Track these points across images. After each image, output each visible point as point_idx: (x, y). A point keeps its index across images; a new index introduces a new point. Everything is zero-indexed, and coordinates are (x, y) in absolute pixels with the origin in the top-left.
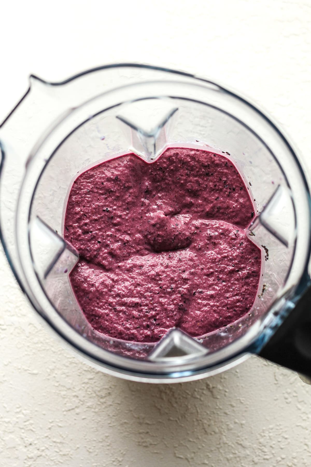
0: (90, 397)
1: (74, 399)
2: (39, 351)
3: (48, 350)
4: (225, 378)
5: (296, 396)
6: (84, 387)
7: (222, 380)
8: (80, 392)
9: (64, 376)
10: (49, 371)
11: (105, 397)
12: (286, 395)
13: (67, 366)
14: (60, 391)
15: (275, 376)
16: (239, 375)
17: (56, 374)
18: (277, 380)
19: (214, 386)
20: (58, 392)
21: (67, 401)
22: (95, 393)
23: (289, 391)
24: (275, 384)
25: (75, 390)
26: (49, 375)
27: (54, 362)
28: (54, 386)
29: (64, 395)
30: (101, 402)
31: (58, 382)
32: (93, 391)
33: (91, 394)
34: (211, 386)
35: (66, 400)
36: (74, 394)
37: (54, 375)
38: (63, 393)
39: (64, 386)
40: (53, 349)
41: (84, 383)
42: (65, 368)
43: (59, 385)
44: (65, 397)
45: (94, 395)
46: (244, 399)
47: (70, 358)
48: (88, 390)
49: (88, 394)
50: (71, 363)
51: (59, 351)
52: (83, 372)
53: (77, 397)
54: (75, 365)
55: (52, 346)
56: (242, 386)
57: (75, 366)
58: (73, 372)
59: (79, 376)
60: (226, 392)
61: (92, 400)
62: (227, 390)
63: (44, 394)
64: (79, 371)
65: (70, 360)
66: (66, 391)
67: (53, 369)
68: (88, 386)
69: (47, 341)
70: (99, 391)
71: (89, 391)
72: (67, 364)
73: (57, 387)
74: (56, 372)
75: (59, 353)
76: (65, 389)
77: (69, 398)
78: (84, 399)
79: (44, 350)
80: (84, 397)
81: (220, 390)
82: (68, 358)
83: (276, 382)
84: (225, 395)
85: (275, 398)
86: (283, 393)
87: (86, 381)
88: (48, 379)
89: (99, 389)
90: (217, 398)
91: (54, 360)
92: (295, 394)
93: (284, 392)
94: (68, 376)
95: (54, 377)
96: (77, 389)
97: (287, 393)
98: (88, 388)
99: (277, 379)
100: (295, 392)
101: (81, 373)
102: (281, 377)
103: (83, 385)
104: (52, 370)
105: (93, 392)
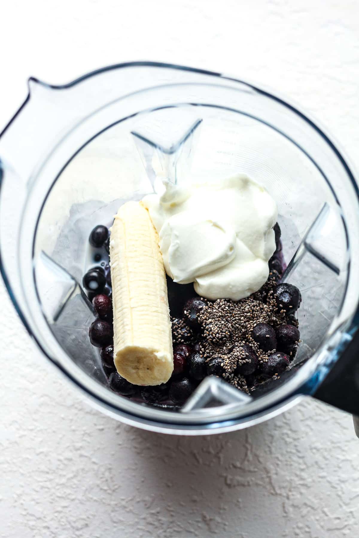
0: (64, 529)
1: (45, 531)
2: (5, 472)
3: (15, 472)
4: (224, 509)
5: (309, 532)
6: (56, 517)
7: (222, 511)
8: (52, 523)
9: (33, 503)
10: (15, 496)
11: (81, 529)
12: (297, 531)
13: (37, 491)
14: (28, 520)
15: (284, 507)
16: (241, 505)
17: (24, 500)
18: (285, 512)
19: (212, 518)
20: (26, 522)
21: (36, 533)
22: (70, 523)
23: (300, 525)
24: (284, 517)
25: (46, 520)
26: (16, 501)
27: (22, 486)
28: (21, 514)
29: (33, 526)
30: (76, 535)
31: (25, 510)
32: (67, 521)
33: (65, 525)
34: (208, 518)
35: (35, 531)
36: (45, 524)
37: (22, 501)
38: (31, 523)
39: (32, 515)
40: (21, 471)
41: (57, 512)
42: (34, 493)
43: (28, 513)
44: (34, 527)
45: (69, 526)
46: (246, 534)
47: (41, 482)
48: (62, 520)
49: (62, 525)
50: (42, 487)
51: (29, 473)
52: (57, 499)
53: (48, 528)
54: (46, 490)
55: (20, 467)
56: (244, 519)
57: (46, 492)
58: (45, 498)
59: (51, 503)
60: (225, 525)
61: (66, 532)
62: (227, 523)
63: (10, 524)
64: (52, 497)
65: (41, 484)
66: (35, 520)
67: (21, 495)
68: (62, 515)
69: (15, 461)
70: (75, 522)
71: (63, 522)
72: (38, 489)
73: (25, 515)
74: (24, 498)
75: (28, 475)
76: (34, 518)
77: (39, 530)
78: (56, 530)
79: (11, 471)
80: (56, 528)
81: (218, 523)
82: (39, 482)
83: (285, 515)
84: (224, 530)
85: (284, 534)
86: (293, 528)
87: (59, 509)
88: (15, 507)
89: (74, 519)
90: (215, 533)
91: (22, 483)
92: (307, 530)
93: (295, 526)
94: (38, 503)
95: (22, 504)
96: (48, 518)
97: (298, 528)
98: (62, 518)
99: (287, 510)
100: (308, 527)
101: (53, 499)
102: (291, 509)
103: (56, 514)
104: (19, 496)
105: (67, 523)
